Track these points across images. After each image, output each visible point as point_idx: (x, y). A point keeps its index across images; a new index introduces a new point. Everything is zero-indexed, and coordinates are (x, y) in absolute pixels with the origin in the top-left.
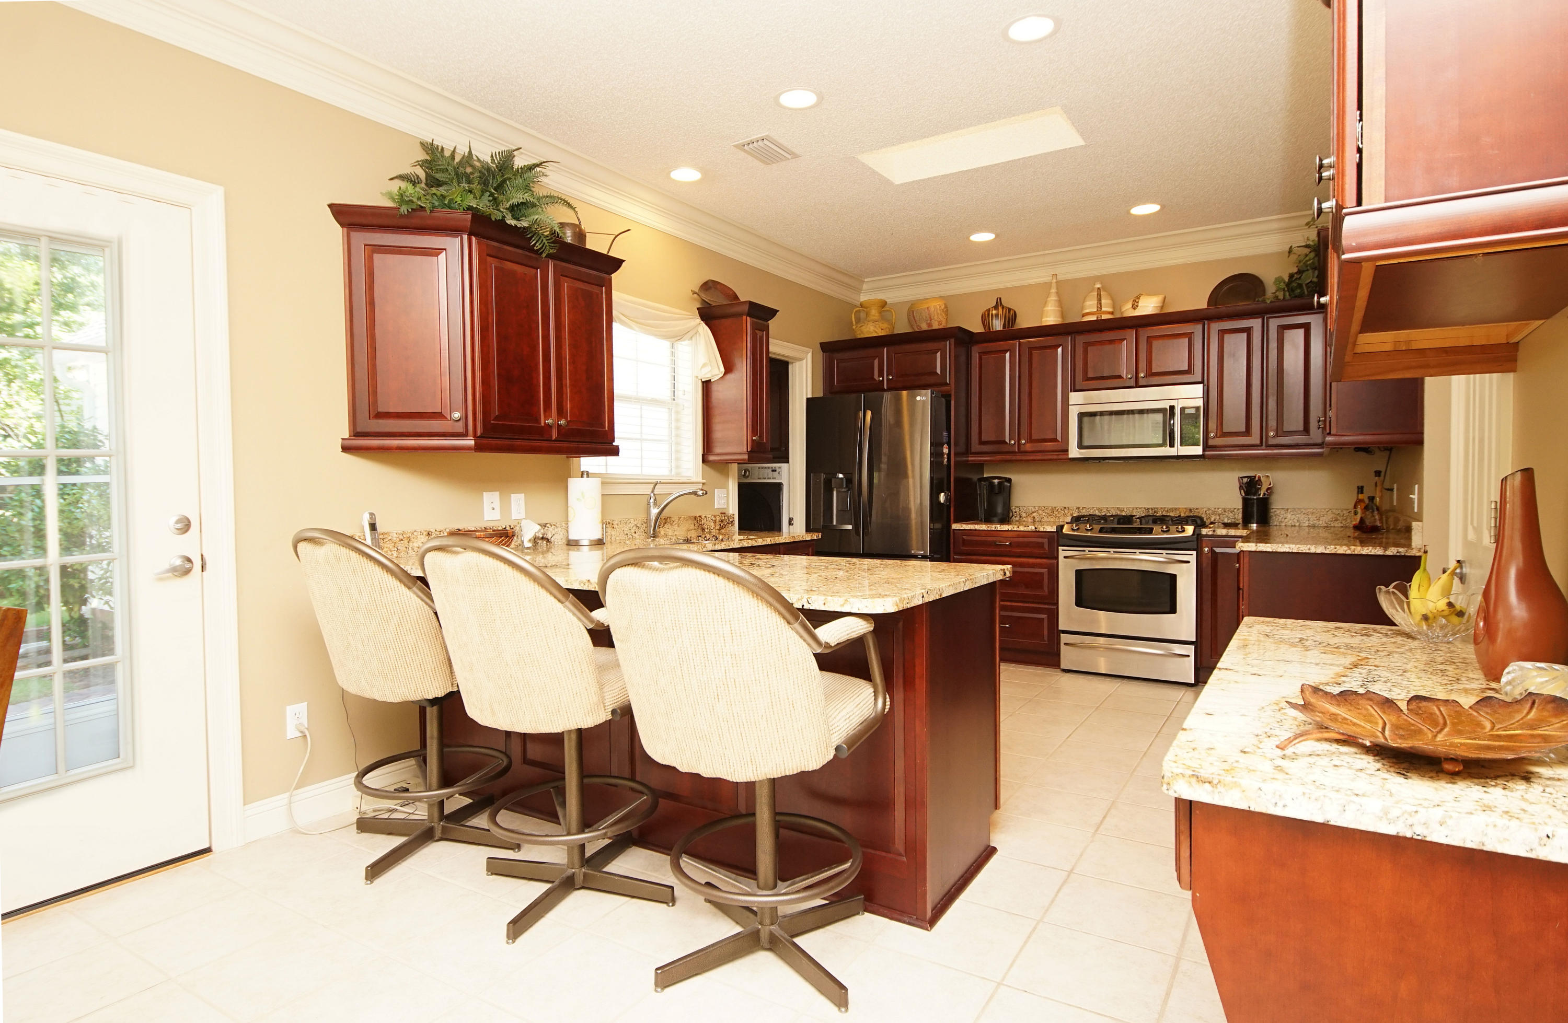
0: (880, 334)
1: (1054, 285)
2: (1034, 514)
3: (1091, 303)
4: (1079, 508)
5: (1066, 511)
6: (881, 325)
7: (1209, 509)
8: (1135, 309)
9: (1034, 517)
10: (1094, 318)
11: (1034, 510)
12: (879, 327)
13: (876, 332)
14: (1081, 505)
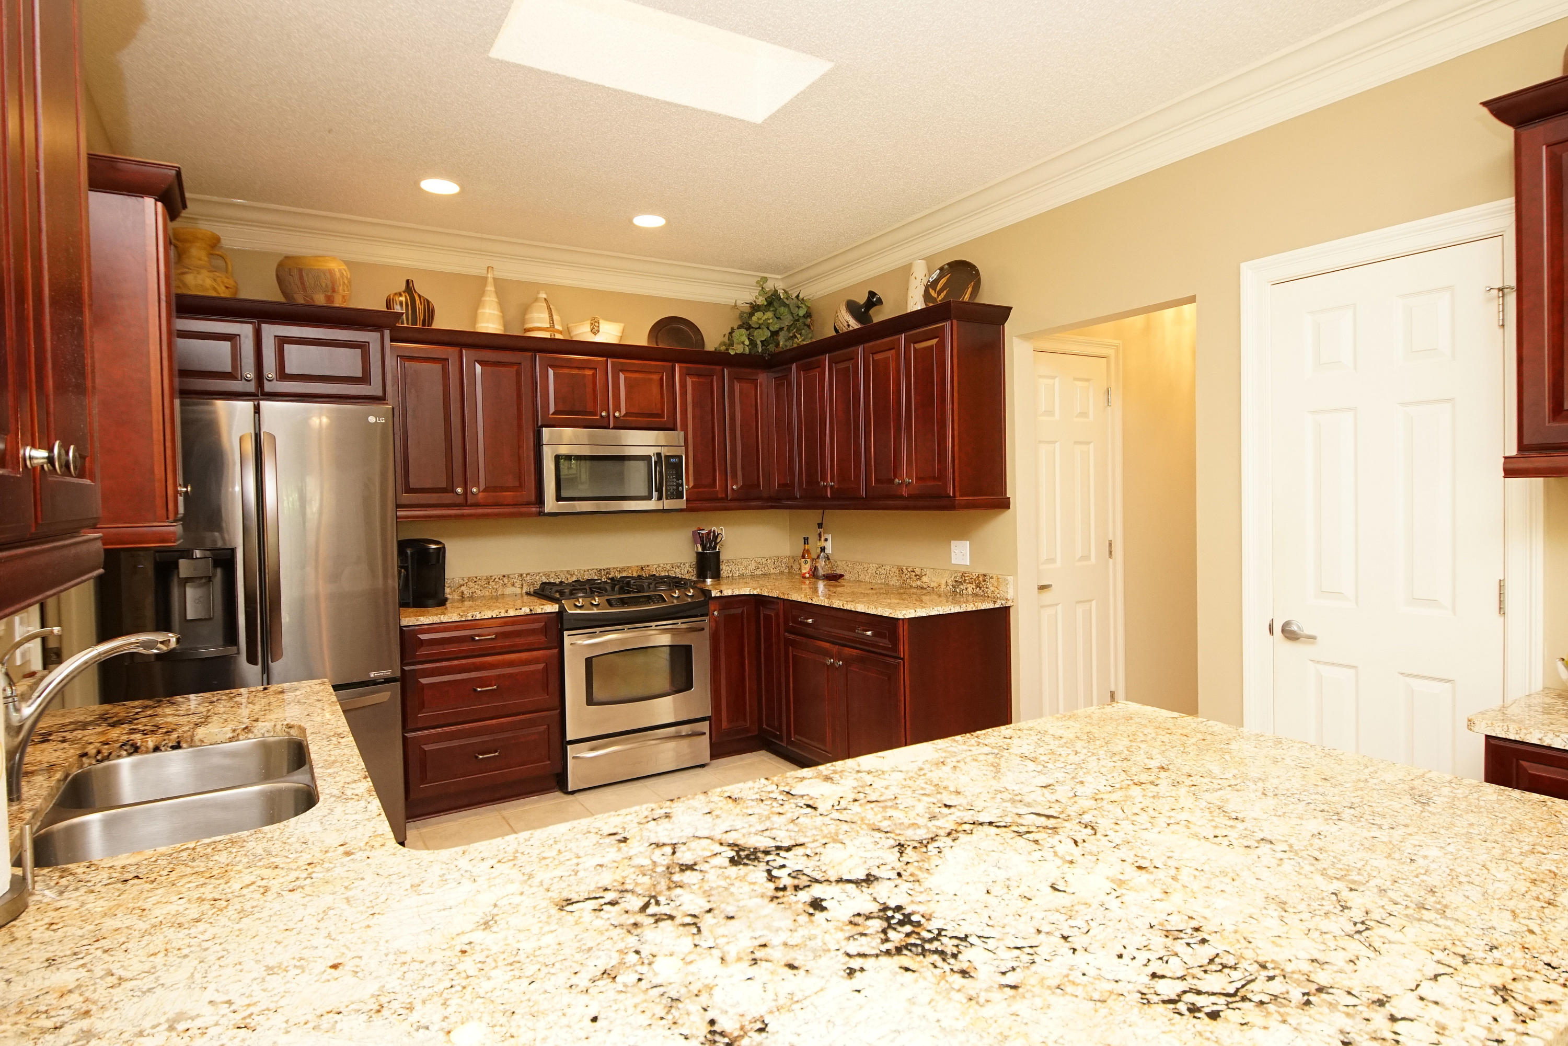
0: (223, 295)
1: (490, 281)
2: (463, 588)
3: (542, 315)
4: (521, 575)
5: (506, 580)
6: (226, 280)
7: (659, 566)
8: (595, 334)
9: (463, 592)
10: (546, 335)
11: (462, 582)
12: (223, 282)
13: (215, 289)
14: (524, 572)
